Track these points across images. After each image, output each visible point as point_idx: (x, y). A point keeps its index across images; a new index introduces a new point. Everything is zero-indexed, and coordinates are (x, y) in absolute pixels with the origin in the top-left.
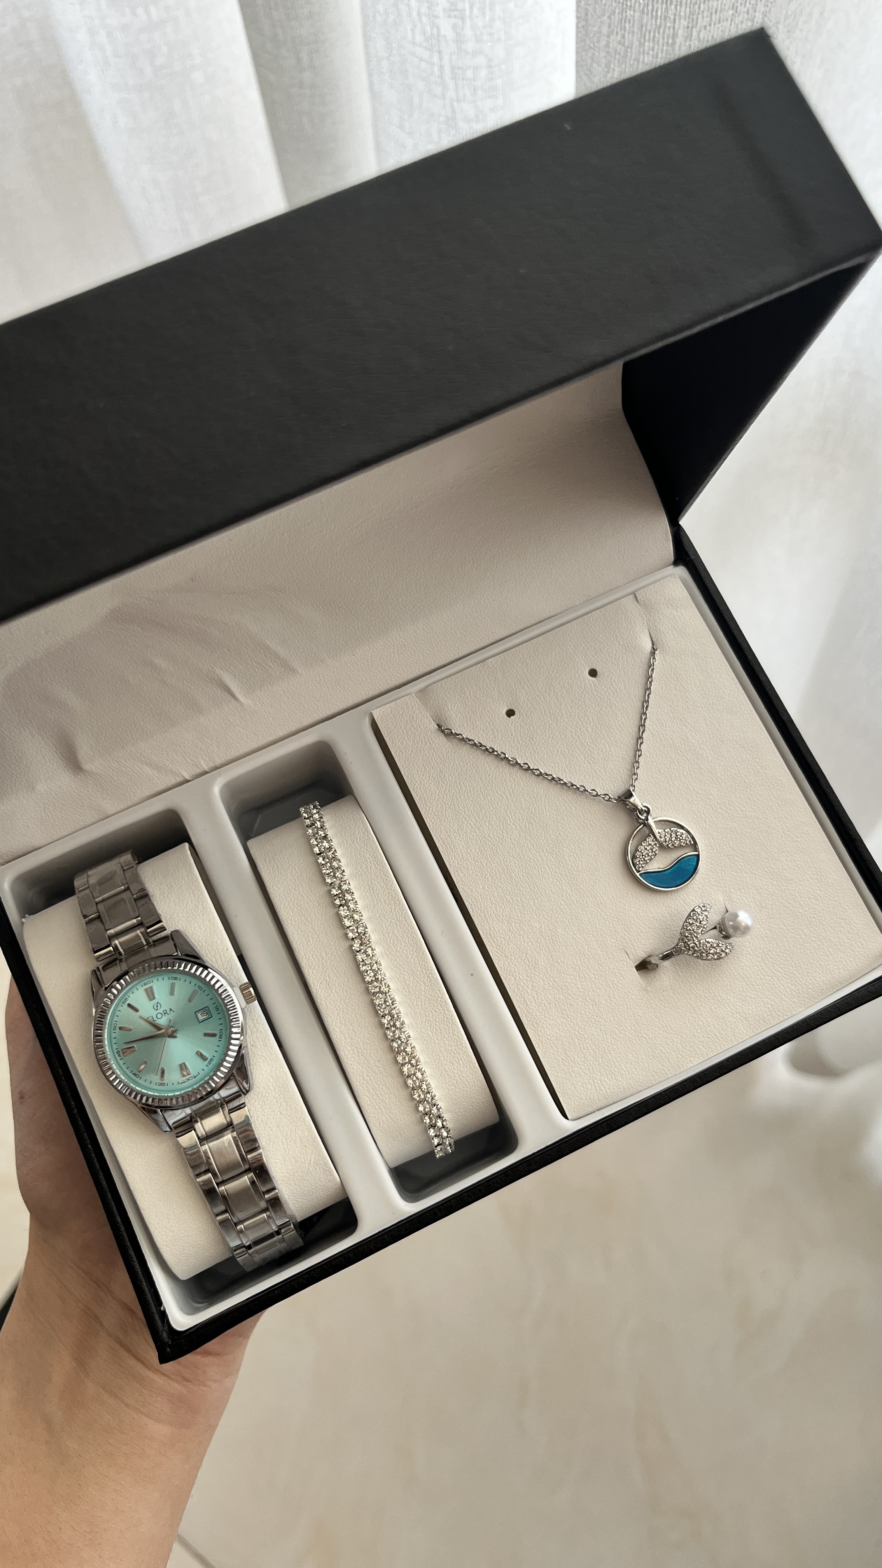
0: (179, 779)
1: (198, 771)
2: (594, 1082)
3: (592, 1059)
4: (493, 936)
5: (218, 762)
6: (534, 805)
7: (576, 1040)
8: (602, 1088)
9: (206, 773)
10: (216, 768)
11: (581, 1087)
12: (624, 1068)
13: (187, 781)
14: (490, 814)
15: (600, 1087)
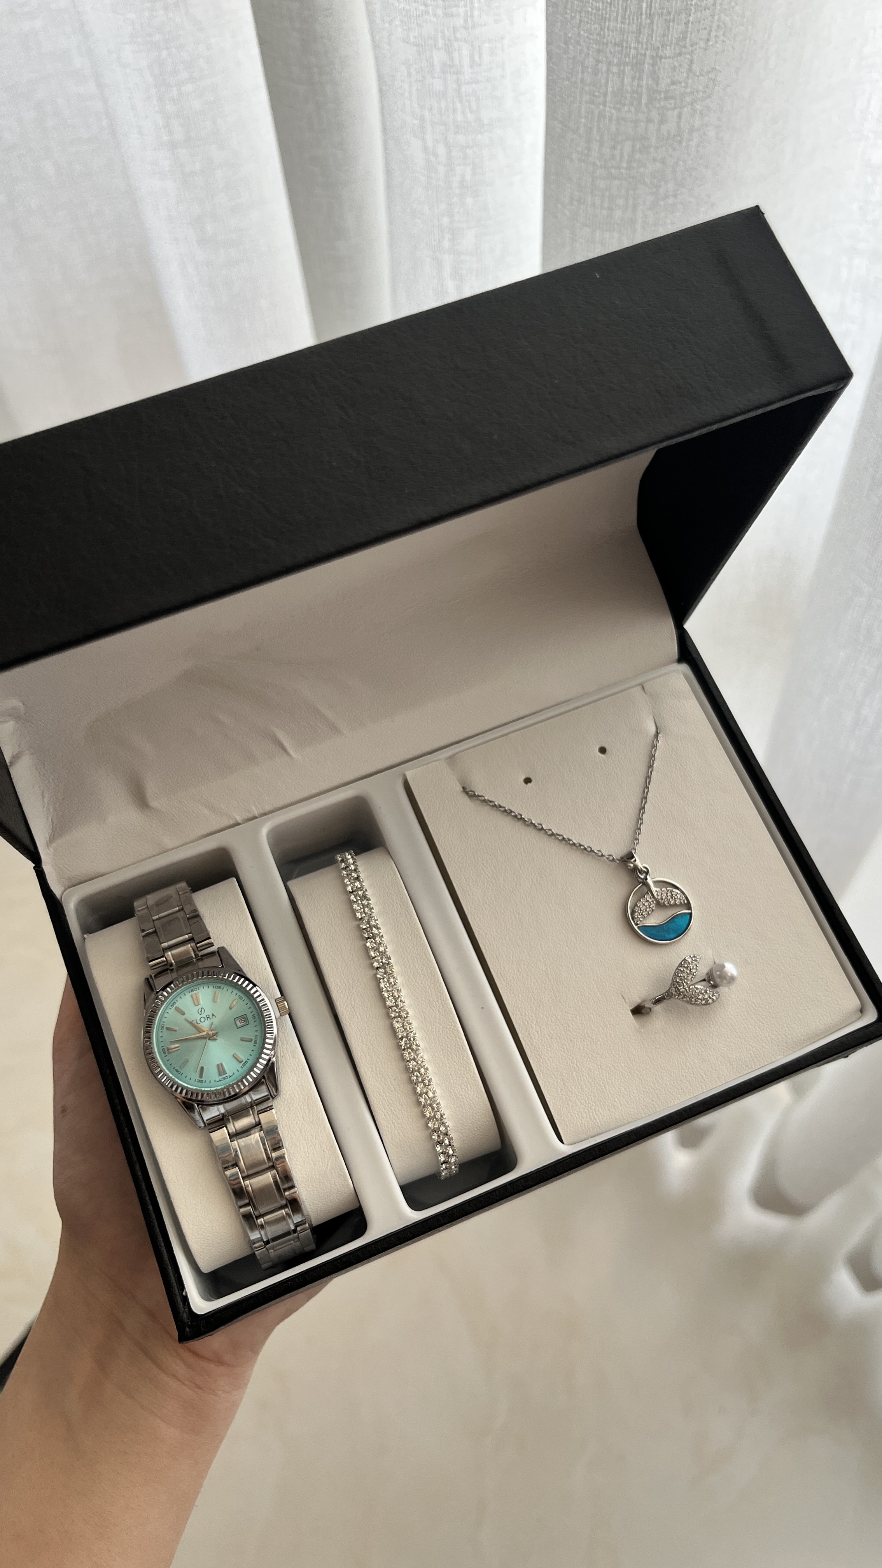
0: (232, 822)
1: (250, 815)
2: (589, 1112)
3: (588, 1090)
4: (503, 975)
5: (268, 808)
6: (545, 861)
7: (574, 1073)
8: (596, 1116)
9: (255, 818)
10: (265, 814)
11: (577, 1115)
12: (616, 1100)
13: (238, 824)
14: (506, 867)
15: (594, 1117)
